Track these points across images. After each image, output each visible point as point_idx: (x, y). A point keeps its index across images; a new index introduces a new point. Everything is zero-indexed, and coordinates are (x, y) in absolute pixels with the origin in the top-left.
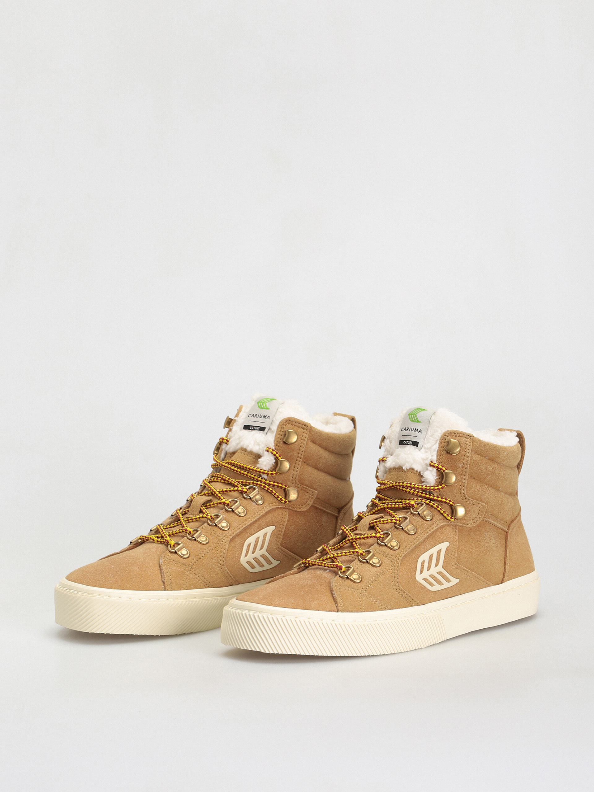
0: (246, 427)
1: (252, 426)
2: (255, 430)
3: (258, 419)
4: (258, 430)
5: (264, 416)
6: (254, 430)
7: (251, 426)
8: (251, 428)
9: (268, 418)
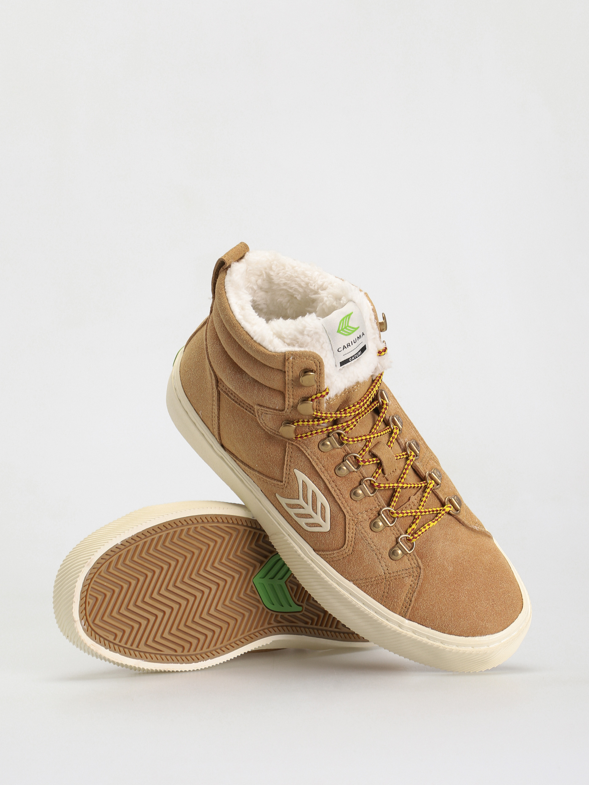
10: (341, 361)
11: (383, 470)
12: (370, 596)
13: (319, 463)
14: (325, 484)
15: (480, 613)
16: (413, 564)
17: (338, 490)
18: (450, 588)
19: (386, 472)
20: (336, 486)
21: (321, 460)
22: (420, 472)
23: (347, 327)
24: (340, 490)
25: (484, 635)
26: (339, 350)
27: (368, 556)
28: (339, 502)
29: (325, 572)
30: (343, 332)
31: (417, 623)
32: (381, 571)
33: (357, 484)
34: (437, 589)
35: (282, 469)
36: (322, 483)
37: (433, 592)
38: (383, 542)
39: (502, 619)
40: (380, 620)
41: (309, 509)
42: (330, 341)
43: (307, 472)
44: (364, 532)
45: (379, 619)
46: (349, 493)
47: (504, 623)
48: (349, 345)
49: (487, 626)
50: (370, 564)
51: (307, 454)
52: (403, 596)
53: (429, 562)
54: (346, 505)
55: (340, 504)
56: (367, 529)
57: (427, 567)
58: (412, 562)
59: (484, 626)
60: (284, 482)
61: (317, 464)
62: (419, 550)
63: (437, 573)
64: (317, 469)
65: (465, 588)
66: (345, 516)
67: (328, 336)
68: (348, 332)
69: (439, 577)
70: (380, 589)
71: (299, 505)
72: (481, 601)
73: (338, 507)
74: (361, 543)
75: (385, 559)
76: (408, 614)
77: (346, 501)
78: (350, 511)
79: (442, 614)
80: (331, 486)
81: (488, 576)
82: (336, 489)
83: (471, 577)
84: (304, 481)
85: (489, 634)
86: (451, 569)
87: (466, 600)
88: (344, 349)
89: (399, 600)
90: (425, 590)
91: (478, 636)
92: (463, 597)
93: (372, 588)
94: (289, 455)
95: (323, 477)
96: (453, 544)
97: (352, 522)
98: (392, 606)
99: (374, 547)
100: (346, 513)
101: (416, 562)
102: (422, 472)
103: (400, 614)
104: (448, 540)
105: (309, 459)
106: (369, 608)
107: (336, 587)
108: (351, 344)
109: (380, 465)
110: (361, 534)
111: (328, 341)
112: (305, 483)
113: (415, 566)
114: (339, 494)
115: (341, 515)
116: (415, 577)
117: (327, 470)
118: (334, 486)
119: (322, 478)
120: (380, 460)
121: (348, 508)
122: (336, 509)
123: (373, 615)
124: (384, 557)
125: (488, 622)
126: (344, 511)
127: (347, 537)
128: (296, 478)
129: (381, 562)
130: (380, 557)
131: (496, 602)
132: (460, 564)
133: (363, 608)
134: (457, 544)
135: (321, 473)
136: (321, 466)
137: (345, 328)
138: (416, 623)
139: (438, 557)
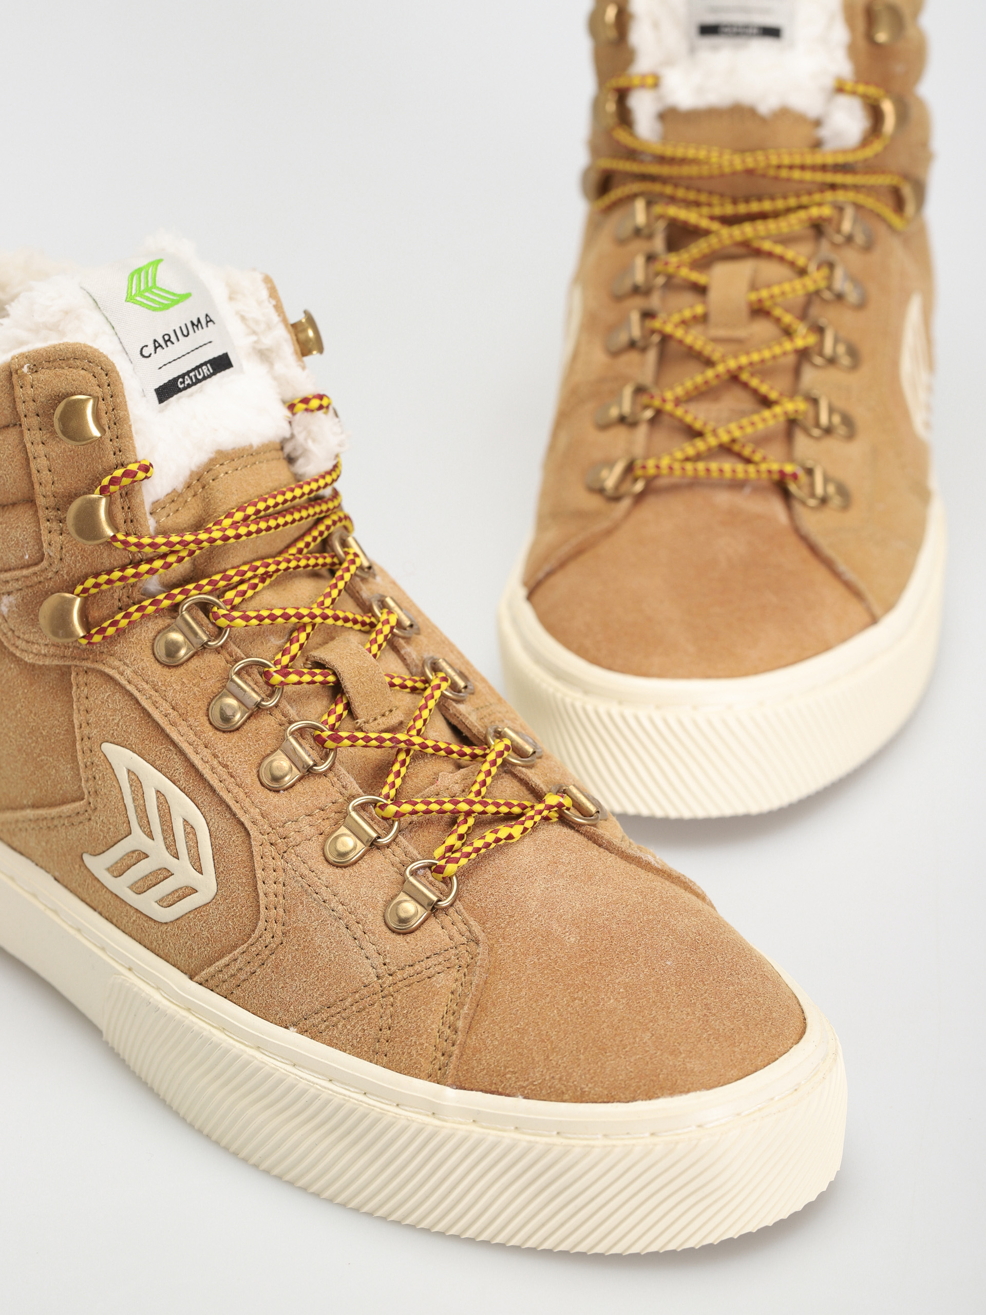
0: (166, 392)
1: (183, 376)
2: (199, 381)
3: (182, 346)
4: (209, 376)
5: (193, 324)
6: (194, 384)
7: (179, 377)
8: (181, 383)
9: (207, 322)
10: (157, 387)
11: (348, 706)
12: (345, 1051)
13: (159, 699)
14: (187, 759)
15: (665, 1035)
16: (457, 936)
17: (221, 767)
18: (570, 982)
19: (359, 710)
20: (215, 756)
21: (164, 688)
22: (471, 727)
23: (151, 287)
24: (226, 766)
25: (681, 1092)
26: (146, 353)
27: (328, 936)
28: (228, 798)
29: (224, 1027)
30: (142, 300)
31: (482, 1091)
32: (366, 971)
33: (272, 742)
34: (531, 988)
35: (74, 759)
36: (177, 760)
37: (519, 998)
38: (363, 890)
39: (736, 1049)
40: (378, 1110)
41: (159, 856)
42: (113, 328)
43: (132, 739)
44: (307, 872)
45: (374, 1106)
46: (255, 771)
47: (743, 1059)
48: (169, 340)
49: (689, 1066)
50: (335, 958)
51: (124, 682)
52: (433, 1023)
53: (505, 928)
54: (247, 803)
55: (231, 803)
56: (315, 864)
57: (501, 940)
58: (454, 930)
59: (680, 1065)
60: (86, 796)
61: (154, 703)
62: (474, 903)
63: (531, 950)
64: (156, 715)
65: (617, 981)
66: (248, 834)
67: (104, 315)
68: (160, 302)
69: (536, 960)
70: (369, 1023)
71: (133, 852)
72: (669, 1008)
73: (228, 816)
74: (302, 903)
75: (374, 934)
76: (451, 1070)
77: (246, 793)
78: (259, 818)
79: (549, 1047)
80: (202, 759)
81: (688, 956)
82: (215, 762)
83: (634, 956)
84: (132, 769)
85: (695, 1090)
86: (573, 940)
87: (621, 1007)
88: (158, 350)
89: (421, 1036)
90: (498, 998)
91: (662, 1095)
92: (610, 999)
93: (349, 1027)
94: (81, 708)
95: (175, 736)
96: (577, 884)
97: (269, 850)
98: (406, 1060)
99: (340, 907)
100: (248, 825)
101: (464, 928)
102: (476, 726)
103: (430, 1077)
104: (562, 875)
105: (131, 695)
106: (348, 1085)
107: (253, 1056)
108: (173, 338)
109: (337, 690)
110: (300, 879)
111: (108, 328)
112: (135, 774)
113: (464, 940)
114: (225, 777)
115: (238, 837)
116: (466, 970)
117: (183, 717)
118: (209, 757)
119: (175, 744)
120: (334, 674)
121: (255, 812)
122: (225, 824)
123: (356, 1102)
124: (370, 930)
125: (691, 1058)
126: (242, 819)
127: (261, 894)
128: (112, 767)
129: (364, 944)
130: (359, 934)
131: (714, 1011)
132: (600, 927)
133: (328, 1089)
134: (591, 884)
135: (169, 729)
136: (165, 706)
137: (148, 289)
138: (480, 1093)
139: (531, 913)
